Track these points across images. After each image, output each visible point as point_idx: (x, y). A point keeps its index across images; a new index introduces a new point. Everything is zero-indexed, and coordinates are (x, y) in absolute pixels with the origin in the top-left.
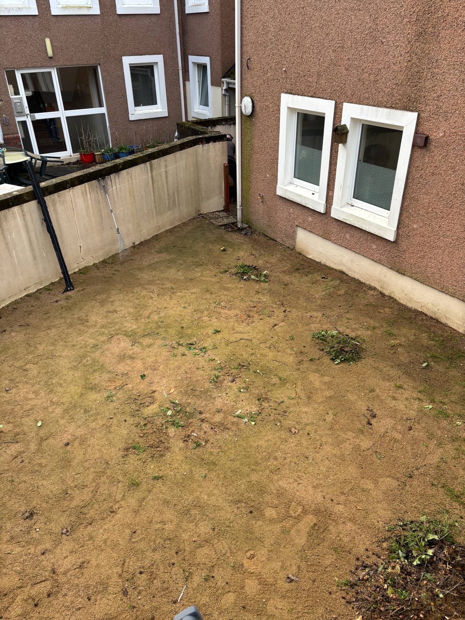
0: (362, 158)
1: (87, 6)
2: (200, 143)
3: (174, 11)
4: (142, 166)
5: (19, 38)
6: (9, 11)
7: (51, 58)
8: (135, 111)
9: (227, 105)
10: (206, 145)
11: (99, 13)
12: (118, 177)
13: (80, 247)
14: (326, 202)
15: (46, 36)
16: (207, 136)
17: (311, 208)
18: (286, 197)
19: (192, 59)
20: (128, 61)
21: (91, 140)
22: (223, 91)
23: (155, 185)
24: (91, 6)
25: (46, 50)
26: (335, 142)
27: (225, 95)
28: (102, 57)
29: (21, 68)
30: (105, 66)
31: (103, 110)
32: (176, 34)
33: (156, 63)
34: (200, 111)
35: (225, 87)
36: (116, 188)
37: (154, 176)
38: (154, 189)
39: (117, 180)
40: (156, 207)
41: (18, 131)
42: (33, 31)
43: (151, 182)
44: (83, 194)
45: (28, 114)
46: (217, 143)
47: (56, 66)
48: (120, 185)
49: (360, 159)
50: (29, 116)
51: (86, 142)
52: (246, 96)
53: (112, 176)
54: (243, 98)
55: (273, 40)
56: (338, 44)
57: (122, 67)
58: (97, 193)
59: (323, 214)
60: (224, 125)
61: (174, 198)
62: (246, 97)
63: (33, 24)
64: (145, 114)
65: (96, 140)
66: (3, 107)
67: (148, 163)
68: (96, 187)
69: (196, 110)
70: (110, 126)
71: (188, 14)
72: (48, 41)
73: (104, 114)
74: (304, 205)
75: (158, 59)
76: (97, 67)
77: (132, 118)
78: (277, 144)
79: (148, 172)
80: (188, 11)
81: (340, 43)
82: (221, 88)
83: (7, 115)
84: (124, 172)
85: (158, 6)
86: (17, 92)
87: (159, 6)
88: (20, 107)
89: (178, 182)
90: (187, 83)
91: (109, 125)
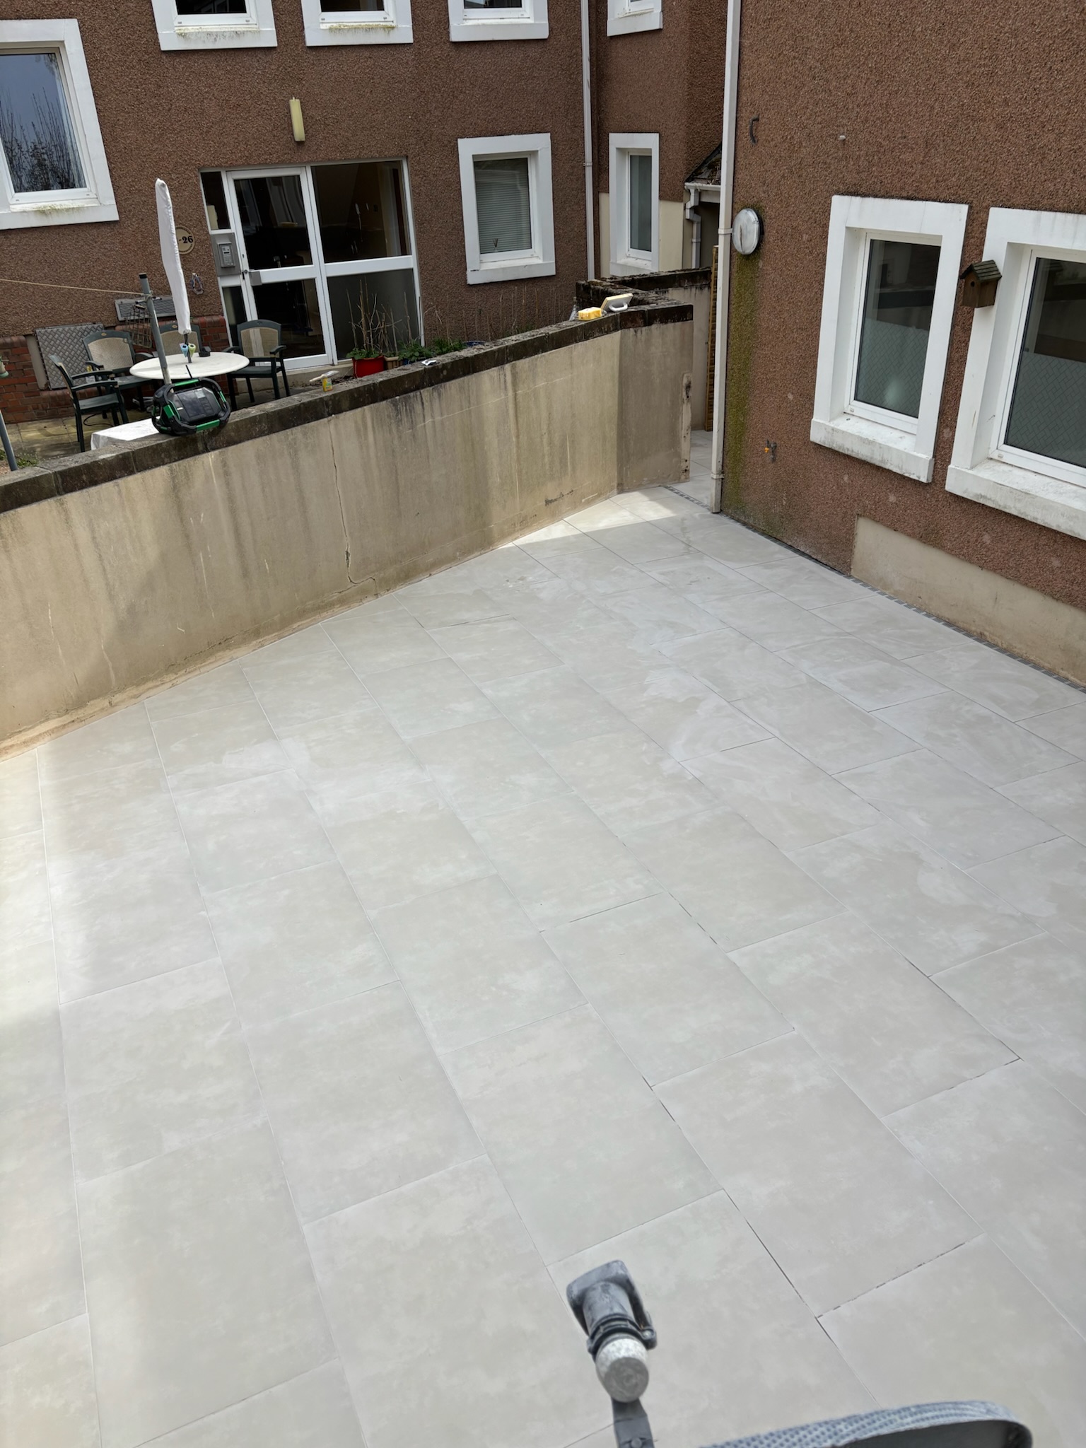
0: (1032, 344)
1: (384, 24)
2: (629, 324)
3: (580, 31)
4: (494, 372)
5: (233, 99)
6: (215, 40)
7: (300, 143)
8: (481, 262)
9: (694, 245)
10: (644, 329)
11: (411, 41)
12: (439, 395)
13: (347, 553)
14: (934, 456)
15: (292, 95)
16: (646, 308)
17: (895, 470)
18: (835, 447)
19: (617, 141)
20: (469, 149)
21: (379, 330)
22: (688, 211)
23: (520, 420)
24: (394, 25)
25: (291, 125)
26: (963, 304)
27: (690, 222)
28: (413, 140)
29: (234, 166)
30: (419, 162)
31: (409, 262)
32: (582, 85)
33: (534, 153)
34: (631, 262)
35: (692, 202)
36: (434, 422)
37: (520, 399)
38: (518, 429)
39: (436, 405)
40: (520, 472)
41: (221, 308)
42: (264, 82)
43: (511, 412)
44: (358, 430)
45: (246, 272)
46: (670, 325)
47: (312, 161)
48: (442, 415)
49: (1026, 346)
50: (247, 276)
51: (369, 334)
52: (746, 207)
53: (426, 393)
54: (738, 212)
55: (816, 70)
56: (980, 66)
57: (457, 163)
58: (390, 431)
59: (927, 484)
60: (686, 288)
61: (564, 452)
62: (744, 211)
63: (265, 68)
64: (504, 269)
65: (390, 329)
66: (194, 255)
67: (508, 367)
68: (389, 416)
69: (622, 261)
70: (423, 298)
71: (612, 37)
72: (295, 106)
73: (412, 270)
74: (877, 463)
75: (540, 143)
76: (400, 163)
77: (472, 279)
78: (817, 319)
79: (506, 388)
80: (614, 28)
81: (985, 65)
82: (682, 205)
83: (200, 273)
84: (453, 385)
85: (545, 22)
86: (223, 222)
87: (547, 22)
88: (229, 255)
89: (573, 415)
90: (603, 197)
91: (421, 295)
